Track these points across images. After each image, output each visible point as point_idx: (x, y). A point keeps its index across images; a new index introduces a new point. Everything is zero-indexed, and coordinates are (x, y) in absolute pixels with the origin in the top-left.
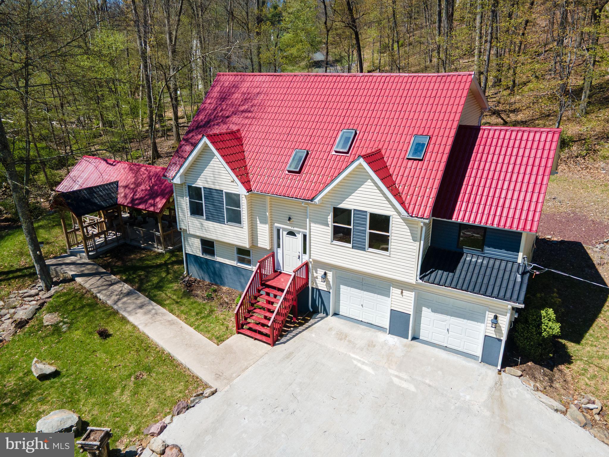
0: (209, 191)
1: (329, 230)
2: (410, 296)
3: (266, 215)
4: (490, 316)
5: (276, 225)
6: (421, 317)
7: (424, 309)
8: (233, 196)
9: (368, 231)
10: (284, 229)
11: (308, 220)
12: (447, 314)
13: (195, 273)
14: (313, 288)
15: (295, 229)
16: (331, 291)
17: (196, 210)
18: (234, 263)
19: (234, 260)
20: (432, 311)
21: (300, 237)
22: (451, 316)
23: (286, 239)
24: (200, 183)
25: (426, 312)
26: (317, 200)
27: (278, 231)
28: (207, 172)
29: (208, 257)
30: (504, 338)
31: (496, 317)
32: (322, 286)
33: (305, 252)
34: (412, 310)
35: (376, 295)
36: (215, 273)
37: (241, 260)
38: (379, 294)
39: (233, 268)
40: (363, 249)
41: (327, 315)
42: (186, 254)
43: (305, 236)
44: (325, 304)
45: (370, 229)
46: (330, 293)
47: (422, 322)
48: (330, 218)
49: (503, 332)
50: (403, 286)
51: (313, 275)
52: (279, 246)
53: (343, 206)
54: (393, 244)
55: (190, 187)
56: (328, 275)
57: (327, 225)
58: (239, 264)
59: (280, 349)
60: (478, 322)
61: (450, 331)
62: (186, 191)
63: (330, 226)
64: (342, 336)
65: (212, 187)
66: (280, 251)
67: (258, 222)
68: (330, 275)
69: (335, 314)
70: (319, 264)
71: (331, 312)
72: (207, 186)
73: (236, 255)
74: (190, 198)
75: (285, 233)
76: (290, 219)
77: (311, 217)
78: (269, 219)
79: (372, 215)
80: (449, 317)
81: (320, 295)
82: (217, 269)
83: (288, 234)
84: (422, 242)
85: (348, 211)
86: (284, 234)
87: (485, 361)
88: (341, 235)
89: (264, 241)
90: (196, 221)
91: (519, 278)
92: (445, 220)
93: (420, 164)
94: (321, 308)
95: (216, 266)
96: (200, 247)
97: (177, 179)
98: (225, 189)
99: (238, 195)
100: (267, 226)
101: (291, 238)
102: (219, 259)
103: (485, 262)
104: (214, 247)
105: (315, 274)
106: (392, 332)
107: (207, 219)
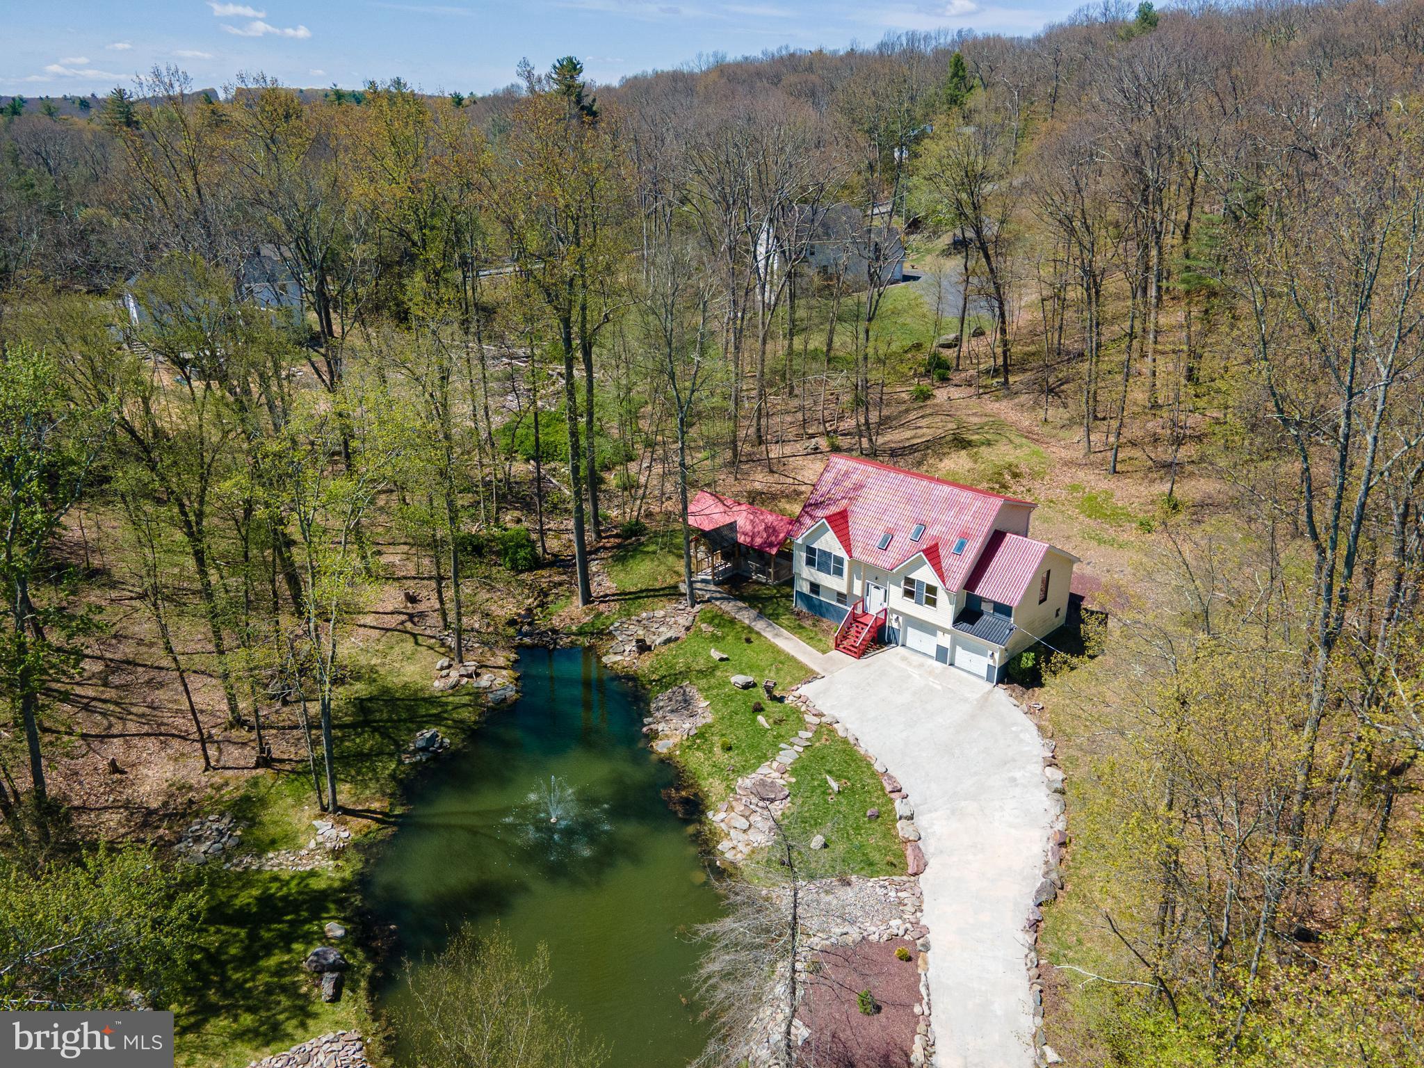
0: (824, 553)
1: (901, 590)
2: (948, 637)
3: (861, 574)
4: (990, 653)
5: (867, 581)
6: (955, 651)
7: (956, 646)
8: (839, 559)
9: (924, 594)
10: (872, 585)
11: (888, 582)
13: (801, 607)
15: (880, 585)
17: (810, 562)
18: (834, 603)
19: (834, 601)
20: (961, 648)
21: (882, 591)
22: (971, 652)
23: (872, 590)
24: (815, 546)
25: (959, 649)
26: (894, 571)
27: (868, 585)
28: (822, 540)
29: (814, 596)
30: (998, 666)
31: (993, 653)
32: (895, 625)
33: (885, 602)
34: (949, 646)
35: (928, 635)
36: (818, 608)
37: (840, 602)
38: (930, 634)
39: (834, 607)
40: (921, 605)
42: (797, 591)
43: (886, 592)
45: (926, 593)
47: (955, 654)
48: (902, 583)
49: (998, 662)
50: (944, 631)
52: (867, 595)
53: (910, 577)
54: (938, 604)
55: (808, 547)
57: (900, 587)
58: (838, 604)
59: (863, 661)
60: (984, 656)
61: (971, 661)
62: (804, 549)
63: (902, 587)
64: (904, 659)
65: (825, 550)
66: (868, 598)
67: (855, 577)
68: (901, 619)
70: (894, 611)
72: (821, 548)
73: (836, 597)
74: (807, 554)
76: (876, 579)
77: (890, 580)
78: (862, 577)
79: (927, 585)
80: (969, 652)
82: (820, 606)
83: (874, 588)
84: (955, 605)
85: (913, 581)
86: (871, 587)
87: (989, 679)
88: (909, 594)
89: (857, 591)
90: (809, 569)
91: (1008, 632)
92: (971, 593)
93: (958, 558)
95: (820, 603)
96: (809, 588)
97: (800, 541)
98: (833, 553)
99: (843, 559)
100: (861, 581)
101: (877, 590)
102: (821, 598)
103: (993, 620)
104: (819, 591)
106: (936, 659)
107: (818, 570)
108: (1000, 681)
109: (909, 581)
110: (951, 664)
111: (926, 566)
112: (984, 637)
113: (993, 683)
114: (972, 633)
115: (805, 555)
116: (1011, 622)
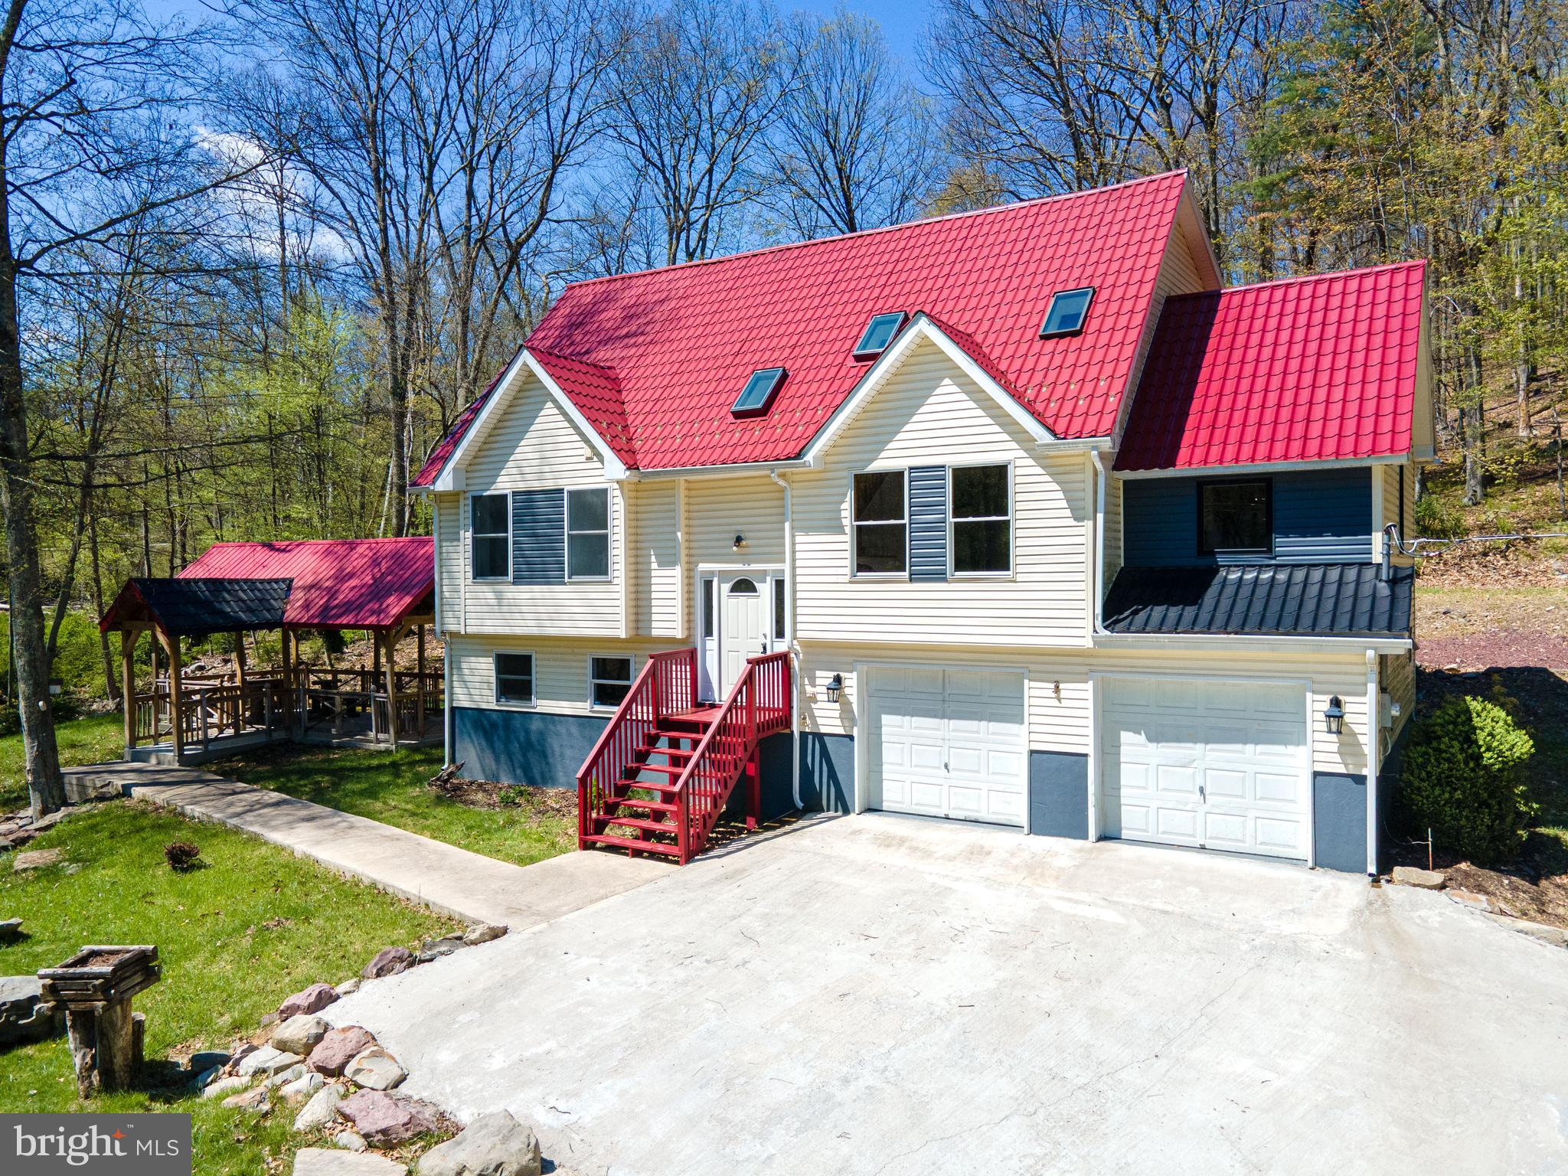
0: (527, 497)
1: (844, 545)
2: (1081, 695)
3: (675, 539)
4: (1317, 705)
5: (703, 567)
6: (1118, 764)
7: (1126, 737)
8: (590, 498)
9: (951, 520)
10: (724, 576)
11: (787, 525)
12: (1195, 740)
13: (473, 762)
14: (803, 736)
15: (754, 567)
16: (855, 733)
17: (488, 561)
18: (584, 707)
19: (581, 698)
20: (1150, 739)
21: (766, 589)
22: (1207, 742)
23: (729, 606)
24: (505, 484)
25: (1132, 743)
26: (809, 457)
27: (708, 585)
28: (525, 451)
29: (514, 706)
30: (1371, 771)
31: (1336, 703)
32: (828, 719)
33: (780, 634)
34: (1090, 740)
35: (984, 723)
36: (527, 746)
37: (602, 695)
38: (991, 718)
39: (582, 726)
40: (940, 577)
41: (847, 811)
42: (453, 709)
43: (780, 584)
44: (841, 776)
45: (955, 515)
46: (851, 738)
47: (1124, 780)
48: (847, 509)
49: (1366, 750)
50: (1061, 667)
51: (803, 692)
52: (709, 632)
53: (880, 464)
54: (1020, 543)
55: (477, 500)
56: (846, 683)
57: (840, 530)
58: (598, 708)
59: (708, 867)
60: (1285, 743)
61: (1207, 791)
62: (466, 513)
63: (847, 530)
64: (890, 842)
65: (536, 485)
66: (712, 644)
67: (654, 566)
68: (851, 681)
69: (870, 810)
70: (820, 657)
71: (857, 801)
72: (522, 486)
73: (590, 682)
74: (475, 532)
75: (726, 587)
76: (739, 540)
77: (795, 516)
78: (683, 552)
79: (958, 472)
80: (1200, 746)
81: (824, 752)
82: (534, 738)
83: (733, 590)
84: (1100, 517)
85: (894, 479)
86: (722, 590)
87: (1324, 858)
88: (878, 551)
89: (670, 616)
90: (486, 592)
91: (1384, 589)
92: (1156, 473)
93: (1076, 342)
94: (827, 793)
95: (536, 725)
96: (493, 680)
97: (445, 483)
98: (569, 484)
99: (604, 492)
100: (677, 572)
101: (743, 600)
102: (543, 705)
103: (1282, 576)
104: (530, 674)
105: (809, 689)
106: (1037, 826)
107: (518, 580)
108: (1394, 854)
109: (879, 495)
110: (1105, 834)
111: (948, 386)
112: (1277, 628)
113: (1362, 870)
114: (1208, 629)
115: (467, 536)
116: (1377, 557)
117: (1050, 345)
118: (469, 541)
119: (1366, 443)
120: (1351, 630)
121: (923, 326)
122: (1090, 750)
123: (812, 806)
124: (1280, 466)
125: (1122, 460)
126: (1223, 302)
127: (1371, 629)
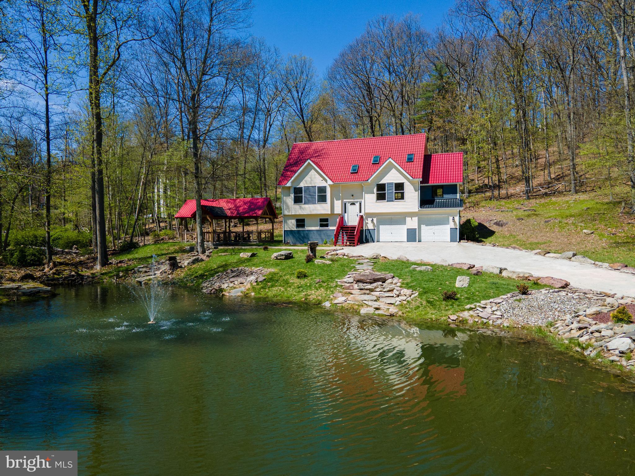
0: (307, 188)
1: (375, 196)
2: (416, 219)
3: (340, 195)
4: (451, 218)
5: (344, 200)
6: (421, 230)
7: (422, 226)
8: (322, 188)
9: (394, 191)
10: (349, 202)
11: (364, 193)
12: (433, 225)
14: (365, 230)
15: (355, 200)
16: (376, 228)
18: (318, 228)
19: (318, 226)
20: (426, 226)
21: (358, 205)
22: (435, 225)
23: (349, 207)
24: (302, 185)
26: (369, 181)
27: (345, 204)
28: (307, 178)
29: (300, 229)
30: (458, 227)
31: (453, 218)
32: (370, 226)
33: (360, 212)
34: (417, 226)
35: (398, 226)
36: (304, 237)
37: (322, 226)
38: (400, 224)
39: (316, 231)
40: (393, 201)
41: (374, 242)
42: (285, 231)
43: (360, 204)
44: (373, 236)
46: (374, 229)
47: (422, 232)
48: (375, 190)
49: (457, 225)
51: (365, 222)
52: (345, 212)
53: (381, 182)
54: (406, 195)
55: (295, 189)
57: (374, 193)
58: (321, 228)
60: (446, 224)
61: (435, 233)
62: (292, 190)
65: (310, 185)
66: (346, 215)
67: (335, 200)
68: (375, 220)
69: (378, 242)
70: (369, 216)
71: (376, 240)
72: (306, 185)
73: (319, 223)
74: (294, 194)
76: (353, 196)
77: (366, 191)
78: (341, 198)
79: (396, 184)
81: (370, 232)
82: (305, 235)
83: (351, 205)
84: (419, 191)
85: (384, 185)
86: (348, 205)
87: (452, 240)
88: (381, 197)
89: (338, 210)
90: (297, 206)
91: (459, 202)
92: (426, 185)
93: (413, 163)
94: (370, 239)
95: (305, 233)
96: (295, 224)
97: (289, 184)
98: (317, 185)
99: (326, 187)
100: (340, 201)
101: (353, 206)
102: (307, 228)
103: (445, 201)
104: (304, 222)
105: (367, 221)
106: (408, 241)
107: (305, 204)
108: (461, 238)
109: (381, 187)
110: (420, 241)
111: (394, 170)
112: (446, 207)
113: (457, 241)
114: (436, 207)
115: (292, 196)
116: (458, 198)
117: (408, 163)
118: (293, 196)
119: (457, 181)
120: (456, 207)
121: (390, 159)
122: (417, 228)
123: (367, 241)
124: (445, 184)
125: (421, 182)
126: (432, 156)
127: (458, 206)
